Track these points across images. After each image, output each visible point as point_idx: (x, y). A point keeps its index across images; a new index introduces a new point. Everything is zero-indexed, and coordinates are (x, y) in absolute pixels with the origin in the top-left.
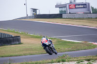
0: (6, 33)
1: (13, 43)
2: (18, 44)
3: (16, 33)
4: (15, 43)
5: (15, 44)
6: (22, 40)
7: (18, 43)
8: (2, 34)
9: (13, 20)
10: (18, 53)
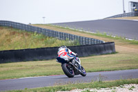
0: (94, 37)
1: (104, 52)
2: (112, 53)
3: (108, 37)
4: (107, 51)
5: (107, 54)
6: (117, 48)
7: (111, 51)
8: (88, 39)
9: (104, 20)
10: (112, 66)
